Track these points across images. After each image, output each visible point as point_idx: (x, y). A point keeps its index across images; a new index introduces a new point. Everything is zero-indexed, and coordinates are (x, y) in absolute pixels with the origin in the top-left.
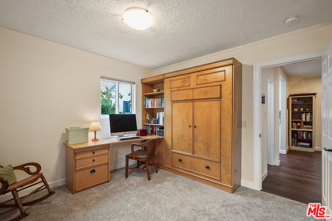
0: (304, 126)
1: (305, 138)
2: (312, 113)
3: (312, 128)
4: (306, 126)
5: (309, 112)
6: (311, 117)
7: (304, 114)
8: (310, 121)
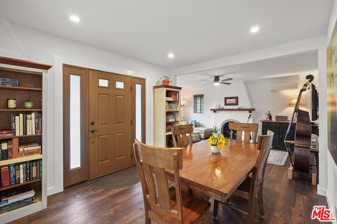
0: (21, 150)
1: (22, 182)
2: (41, 112)
3: (40, 151)
4: (26, 149)
5: (32, 112)
6: (38, 124)
7: (21, 115)
8: (36, 133)
